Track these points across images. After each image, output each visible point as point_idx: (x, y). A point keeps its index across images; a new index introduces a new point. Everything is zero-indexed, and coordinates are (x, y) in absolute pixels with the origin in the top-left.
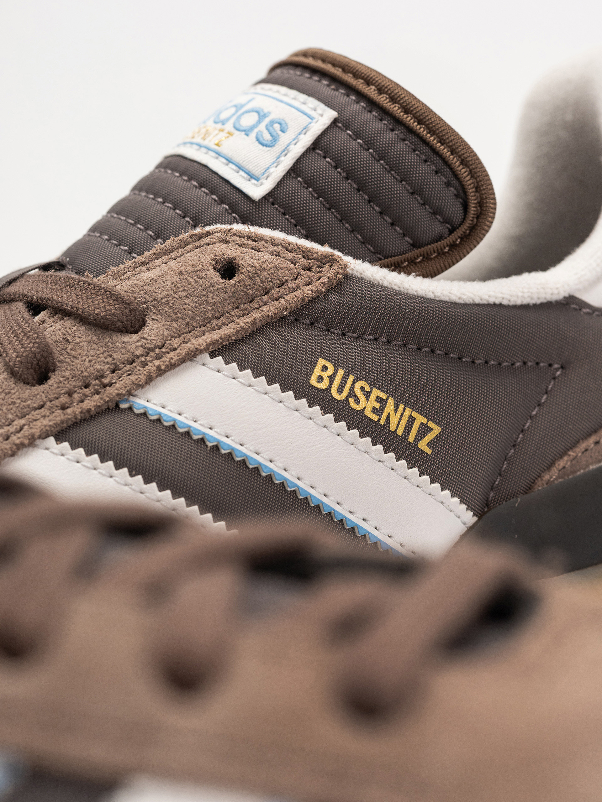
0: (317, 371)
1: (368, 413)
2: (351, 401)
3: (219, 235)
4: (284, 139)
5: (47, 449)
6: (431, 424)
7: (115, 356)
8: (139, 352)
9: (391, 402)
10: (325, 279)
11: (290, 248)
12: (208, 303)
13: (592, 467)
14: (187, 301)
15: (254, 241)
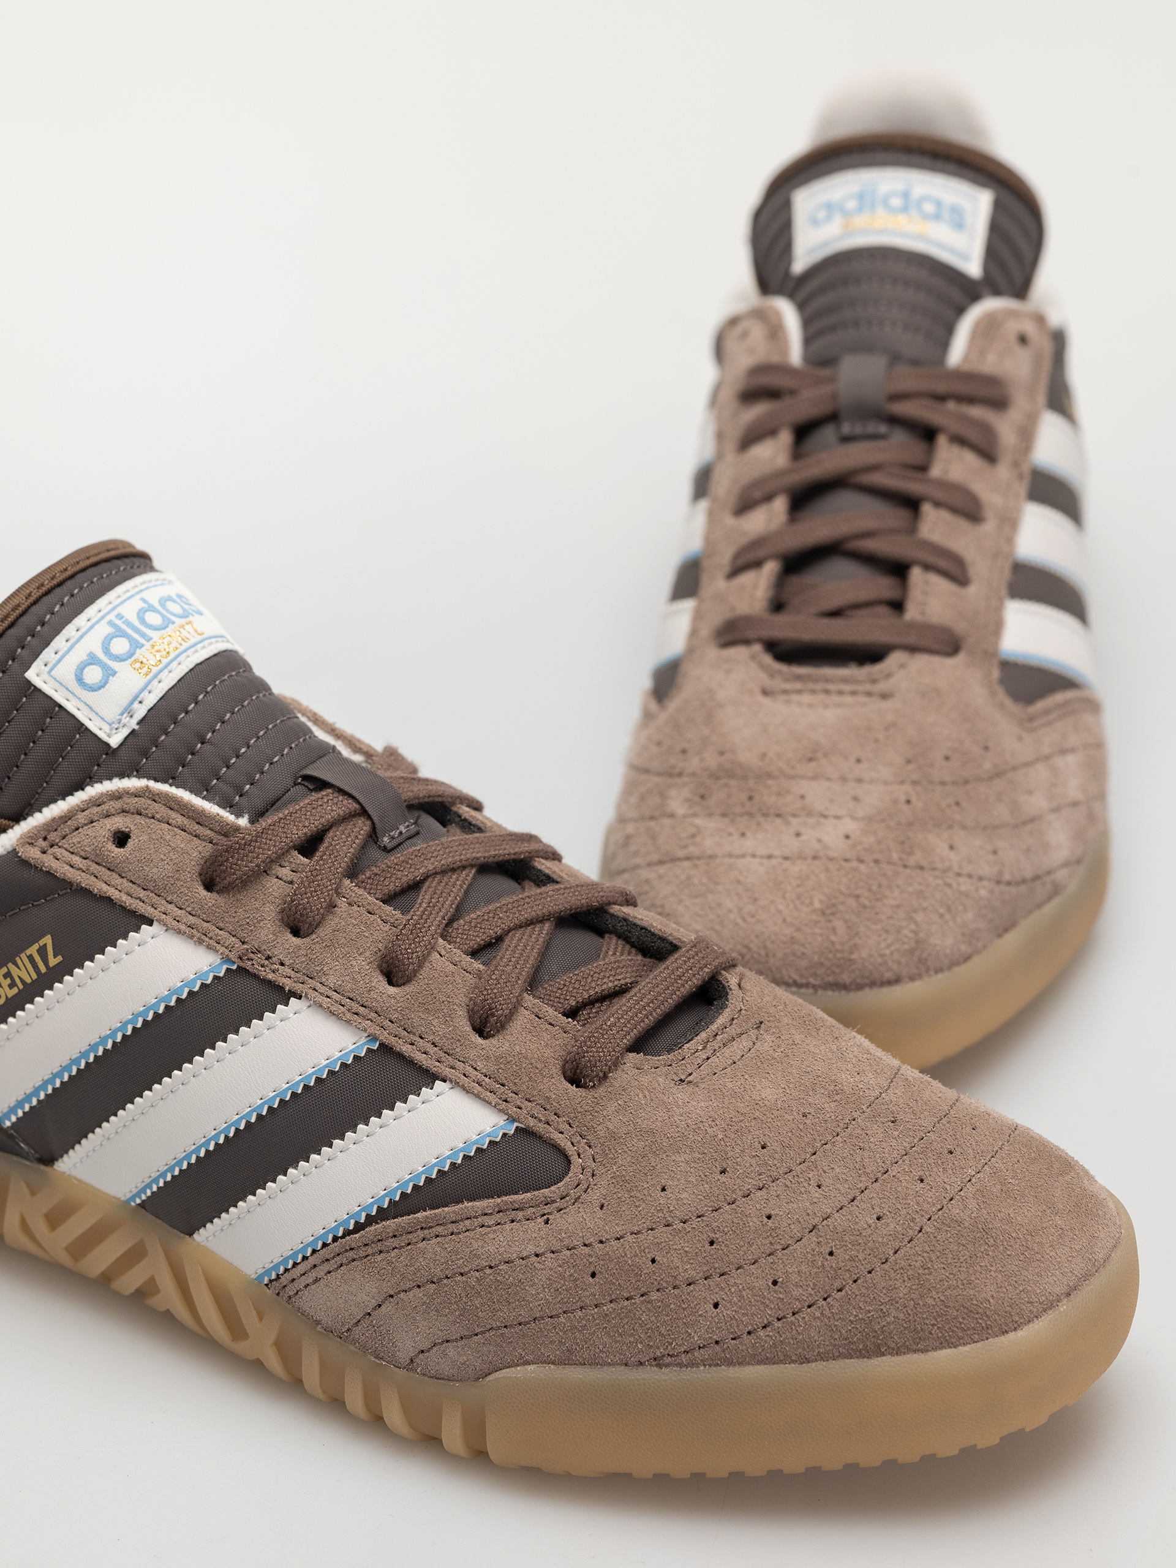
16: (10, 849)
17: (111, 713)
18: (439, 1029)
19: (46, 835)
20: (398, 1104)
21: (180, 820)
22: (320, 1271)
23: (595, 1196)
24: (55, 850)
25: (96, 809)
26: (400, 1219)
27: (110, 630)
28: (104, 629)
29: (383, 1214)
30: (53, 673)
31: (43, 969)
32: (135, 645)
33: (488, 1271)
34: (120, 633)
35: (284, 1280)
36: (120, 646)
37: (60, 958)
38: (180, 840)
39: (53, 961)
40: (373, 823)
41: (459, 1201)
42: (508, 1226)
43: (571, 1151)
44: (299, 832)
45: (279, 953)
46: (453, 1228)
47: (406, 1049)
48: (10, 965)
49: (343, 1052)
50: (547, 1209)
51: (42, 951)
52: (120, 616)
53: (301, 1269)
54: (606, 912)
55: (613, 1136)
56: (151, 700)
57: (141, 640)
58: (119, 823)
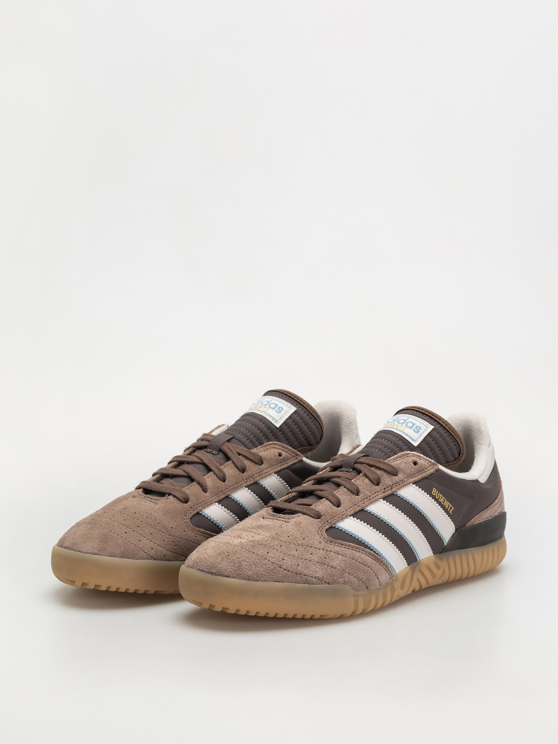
0: (433, 491)
1: (442, 502)
2: (439, 499)
3: (411, 454)
4: (421, 431)
5: (381, 502)
6: (452, 507)
7: (393, 481)
8: (398, 481)
9: (446, 500)
10: (434, 469)
11: (427, 460)
12: (412, 471)
13: (477, 522)
14: (408, 470)
15: (419, 457)
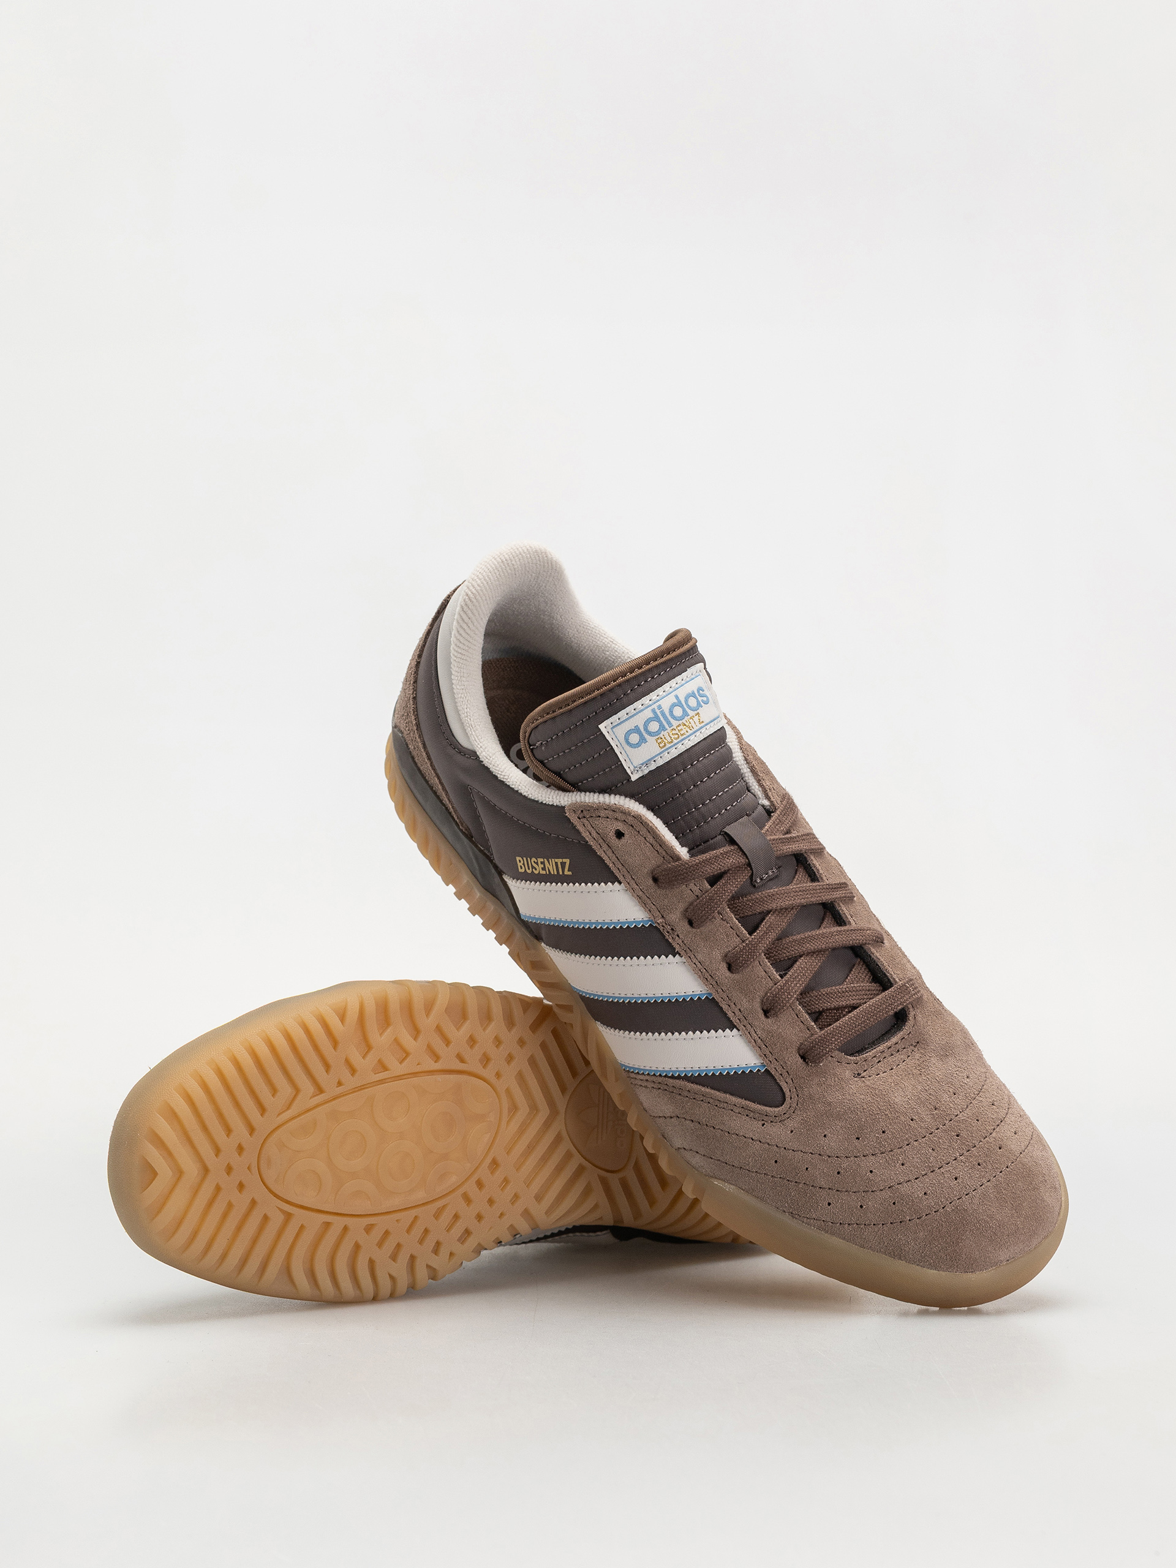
16: (563, 805)
17: (637, 762)
18: (745, 1004)
19: (585, 811)
20: (712, 1031)
21: (651, 840)
22: (650, 1085)
23: (791, 1124)
24: (585, 820)
25: (611, 813)
26: (696, 1086)
27: (651, 715)
28: (648, 714)
29: (686, 1078)
30: (614, 730)
31: (561, 873)
32: (662, 728)
33: (727, 1134)
34: (656, 718)
35: (633, 1075)
36: (654, 727)
37: (570, 873)
38: (649, 851)
39: (567, 872)
40: (753, 872)
41: (725, 1092)
42: (744, 1118)
43: (788, 1094)
44: (712, 870)
45: (679, 931)
46: (717, 1103)
47: (725, 1007)
48: (545, 860)
49: (694, 993)
50: (766, 1118)
51: (563, 864)
52: (660, 707)
53: (642, 1077)
54: (863, 948)
55: (811, 1097)
56: (660, 762)
57: (667, 726)
58: (621, 827)
